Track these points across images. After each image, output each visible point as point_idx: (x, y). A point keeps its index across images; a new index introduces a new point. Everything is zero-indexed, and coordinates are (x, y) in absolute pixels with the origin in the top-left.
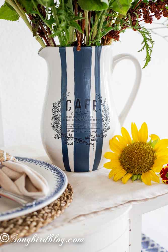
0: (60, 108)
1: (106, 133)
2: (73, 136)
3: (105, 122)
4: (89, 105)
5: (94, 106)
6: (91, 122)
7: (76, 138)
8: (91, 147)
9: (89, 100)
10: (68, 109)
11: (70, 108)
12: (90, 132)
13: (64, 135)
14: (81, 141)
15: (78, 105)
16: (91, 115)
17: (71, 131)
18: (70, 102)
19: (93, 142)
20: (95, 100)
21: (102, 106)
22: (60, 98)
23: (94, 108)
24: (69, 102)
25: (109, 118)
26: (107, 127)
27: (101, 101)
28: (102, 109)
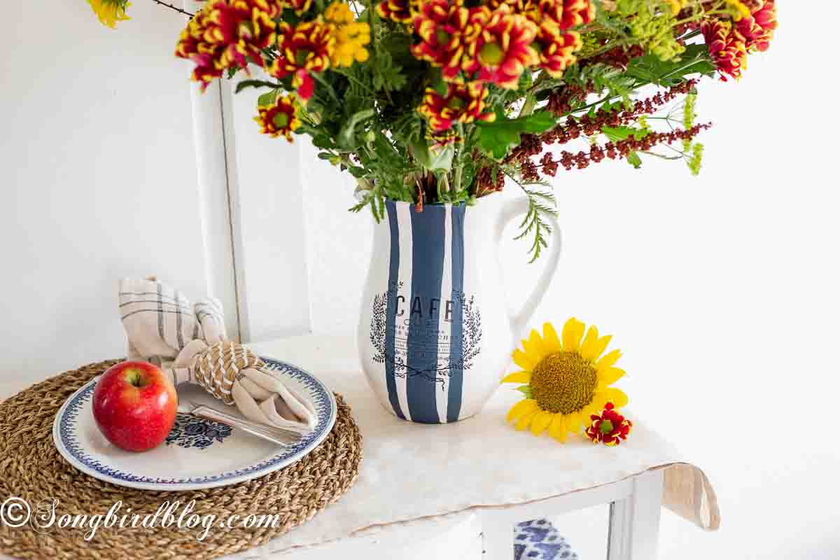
0: (385, 307)
1: (469, 362)
3: (469, 340)
5: (447, 311)
6: (439, 341)
7: (411, 366)
8: (438, 385)
10: (399, 312)
11: (403, 311)
14: (418, 373)
15: (417, 308)
17: (402, 354)
18: (404, 301)
19: (442, 377)
20: (450, 300)
21: (464, 311)
22: (386, 288)
23: (447, 316)
24: (400, 299)
25: (478, 333)
26: (474, 350)
27: (462, 301)
28: (465, 317)
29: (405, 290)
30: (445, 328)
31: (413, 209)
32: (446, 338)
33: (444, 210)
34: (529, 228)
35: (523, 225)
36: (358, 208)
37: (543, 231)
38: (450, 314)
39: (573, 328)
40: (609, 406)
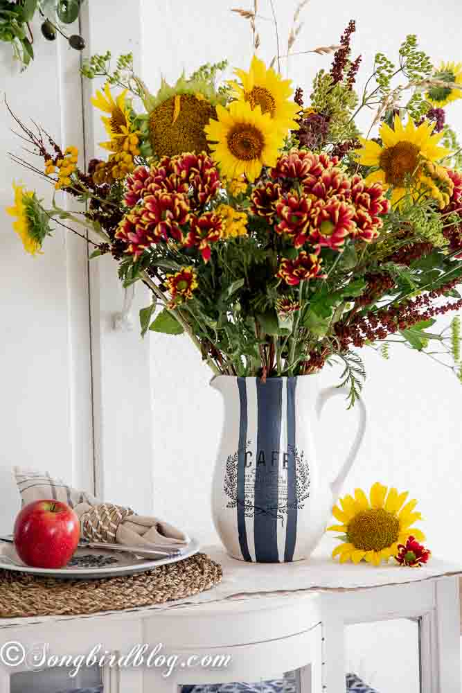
0: (236, 463)
1: (302, 503)
2: (253, 504)
3: (301, 485)
4: (277, 459)
5: (285, 461)
6: (279, 484)
7: (258, 506)
8: (279, 520)
10: (248, 464)
11: (251, 463)
12: (277, 499)
13: (240, 502)
14: (264, 511)
15: (262, 460)
16: (280, 474)
17: (250, 498)
18: (251, 455)
19: (282, 514)
20: (286, 452)
21: (297, 462)
22: (236, 449)
23: (284, 465)
24: (249, 454)
25: (307, 480)
26: (305, 493)
27: (295, 454)
29: (252, 447)
30: (283, 474)
31: (258, 383)
32: (284, 482)
34: (347, 380)
35: (342, 376)
37: (356, 385)
38: (286, 463)
39: (378, 490)
40: (411, 538)
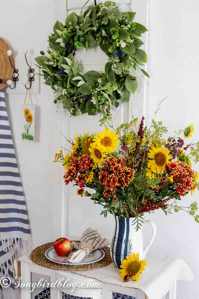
2: (115, 252)
3: (129, 249)
5: (124, 242)
9: (123, 239)
11: (116, 241)
12: (121, 252)
14: (117, 255)
15: (118, 240)
16: (122, 245)
18: (116, 238)
20: (125, 239)
21: (128, 242)
22: (114, 235)
25: (131, 248)
26: (130, 252)
27: (128, 240)
28: (128, 244)
29: (117, 236)
31: (119, 218)
33: (125, 219)
36: (102, 214)
37: (139, 225)
